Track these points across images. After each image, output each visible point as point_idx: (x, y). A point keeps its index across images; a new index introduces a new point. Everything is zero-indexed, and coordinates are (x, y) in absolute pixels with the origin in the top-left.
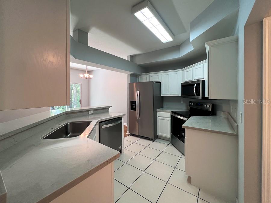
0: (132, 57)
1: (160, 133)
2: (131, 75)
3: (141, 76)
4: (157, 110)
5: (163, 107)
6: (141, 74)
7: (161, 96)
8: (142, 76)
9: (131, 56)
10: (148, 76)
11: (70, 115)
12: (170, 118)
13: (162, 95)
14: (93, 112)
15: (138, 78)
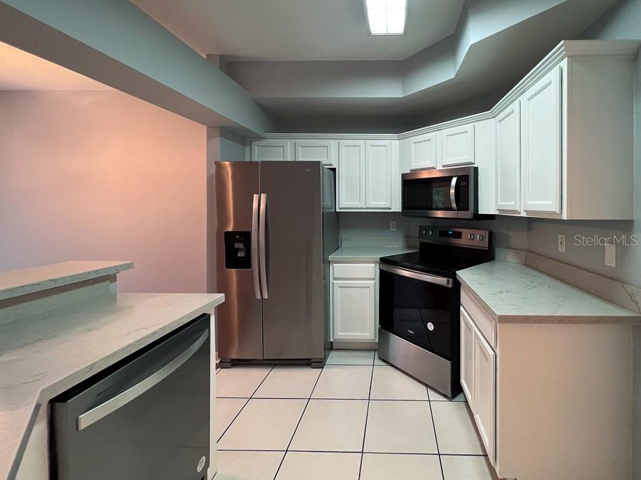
1: (340, 332)
3: (260, 143)
4: (330, 258)
6: (262, 134)
7: (338, 210)
8: (265, 142)
12: (372, 279)
15: (247, 148)
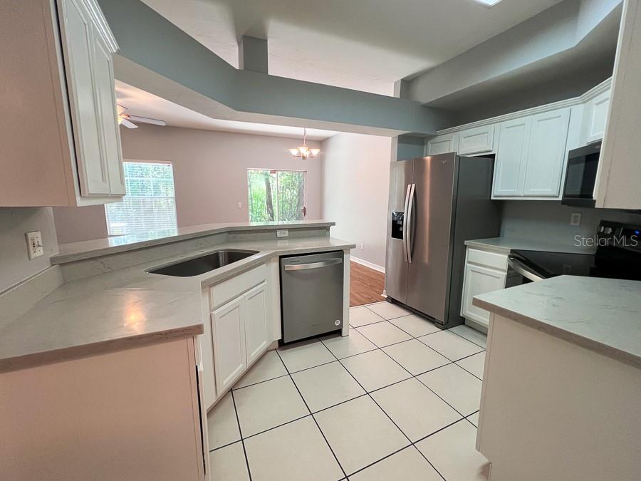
0: (408, 84)
1: (469, 312)
2: (402, 139)
3: (433, 141)
4: (466, 242)
5: (498, 236)
6: (432, 134)
7: (492, 198)
8: (438, 139)
9: (403, 80)
10: (454, 136)
11: (237, 235)
12: (503, 270)
13: (495, 196)
14: (286, 233)
15: (425, 147)
